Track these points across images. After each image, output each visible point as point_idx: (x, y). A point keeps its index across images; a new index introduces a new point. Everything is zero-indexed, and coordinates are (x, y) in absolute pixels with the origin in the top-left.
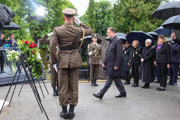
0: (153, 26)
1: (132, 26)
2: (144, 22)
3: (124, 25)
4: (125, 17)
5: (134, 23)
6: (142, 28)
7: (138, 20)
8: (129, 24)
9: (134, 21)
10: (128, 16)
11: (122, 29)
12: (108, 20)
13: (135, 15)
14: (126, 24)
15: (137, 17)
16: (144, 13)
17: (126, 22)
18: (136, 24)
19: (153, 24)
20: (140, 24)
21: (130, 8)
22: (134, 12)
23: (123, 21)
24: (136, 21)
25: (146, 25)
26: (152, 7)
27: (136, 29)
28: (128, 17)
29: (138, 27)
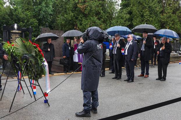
0: (99, 22)
1: (80, 20)
2: (91, 18)
3: (72, 19)
4: (72, 11)
5: (81, 18)
6: (89, 23)
7: (86, 16)
8: (77, 18)
9: (81, 17)
10: (75, 10)
11: (69, 22)
12: (46, 7)
13: (83, 11)
14: (74, 19)
15: (85, 13)
16: (92, 9)
17: (74, 16)
18: (84, 19)
19: (99, 20)
20: (87, 20)
21: (78, 3)
22: (82, 7)
23: (71, 16)
24: (84, 17)
25: (93, 20)
26: (98, 3)
27: (84, 24)
28: (76, 12)
29: (86, 23)
